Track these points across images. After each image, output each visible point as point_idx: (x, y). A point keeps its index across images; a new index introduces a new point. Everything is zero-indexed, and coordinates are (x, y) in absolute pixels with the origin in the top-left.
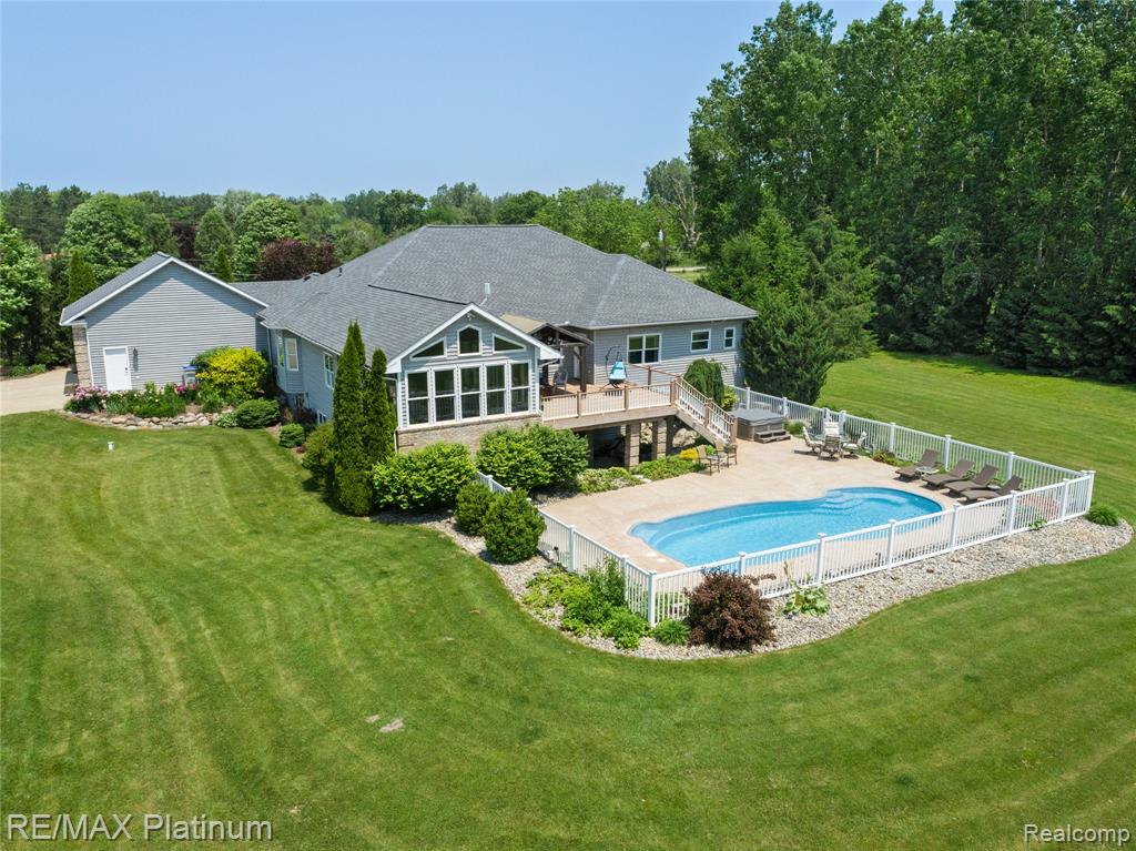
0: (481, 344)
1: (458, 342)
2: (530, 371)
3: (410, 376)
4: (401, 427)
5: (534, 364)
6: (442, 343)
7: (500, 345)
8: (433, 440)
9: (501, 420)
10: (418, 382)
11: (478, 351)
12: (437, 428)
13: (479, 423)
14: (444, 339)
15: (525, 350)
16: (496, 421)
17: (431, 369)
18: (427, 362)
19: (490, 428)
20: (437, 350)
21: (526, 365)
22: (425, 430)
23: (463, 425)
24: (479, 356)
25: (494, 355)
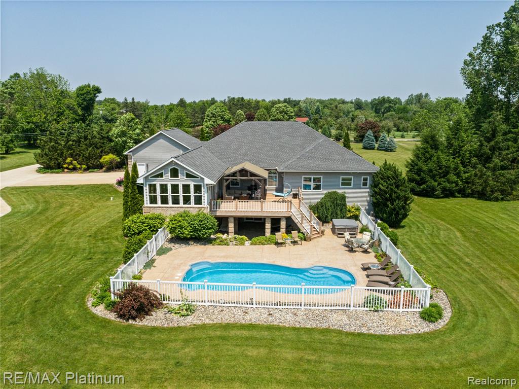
0: (179, 174)
1: (169, 173)
2: (202, 188)
3: (149, 185)
4: (145, 205)
5: (204, 185)
6: (162, 173)
7: (189, 176)
8: (157, 212)
9: (188, 208)
10: (153, 188)
11: (178, 177)
12: (160, 207)
13: (178, 208)
14: (163, 171)
15: (199, 179)
16: (186, 208)
17: (158, 183)
18: (156, 180)
19: (182, 210)
20: (161, 175)
21: (201, 185)
22: (155, 207)
23: (171, 207)
24: (179, 180)
25: (186, 180)
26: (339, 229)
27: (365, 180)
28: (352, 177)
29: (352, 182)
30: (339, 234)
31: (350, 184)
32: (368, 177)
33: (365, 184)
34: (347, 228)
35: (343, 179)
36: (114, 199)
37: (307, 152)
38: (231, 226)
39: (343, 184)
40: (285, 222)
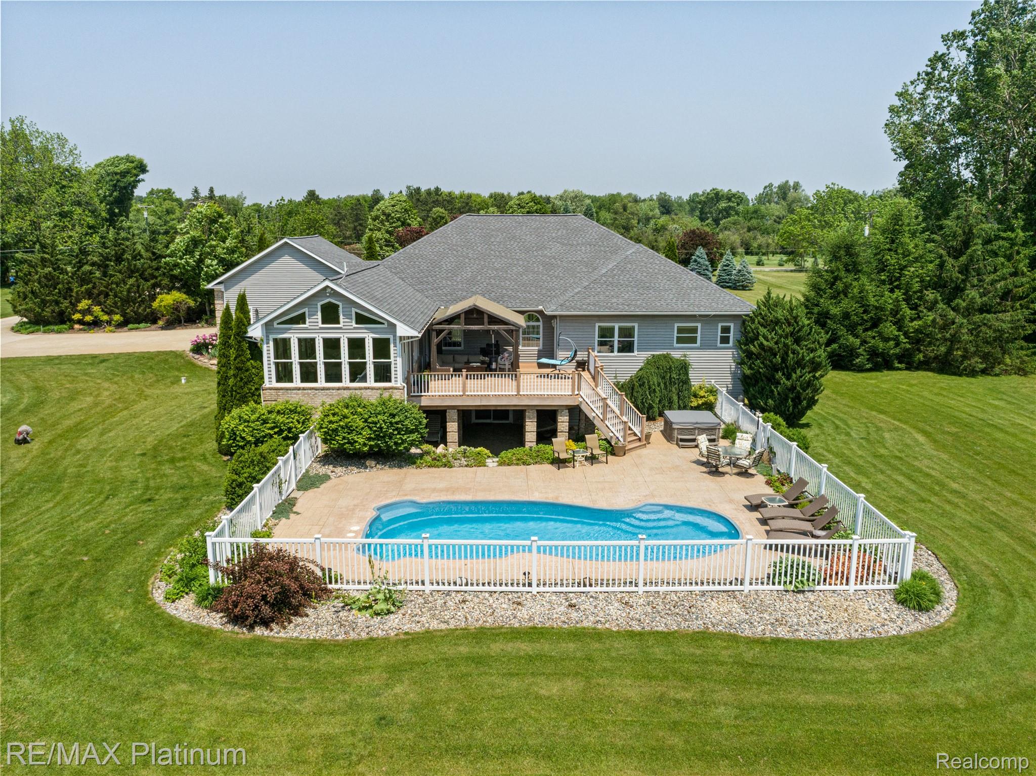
0: (341, 317)
1: (319, 314)
2: (392, 346)
3: (275, 340)
4: (267, 384)
5: (395, 340)
6: (304, 313)
7: (361, 319)
8: (295, 398)
9: (360, 389)
10: (282, 348)
11: (339, 323)
12: (299, 389)
13: (339, 389)
14: (306, 310)
15: (386, 326)
16: (356, 389)
17: (294, 336)
18: (290, 329)
19: (346, 394)
20: (301, 319)
21: (388, 340)
22: (287, 389)
23: (323, 389)
24: (340, 328)
25: (355, 328)
26: (681, 430)
27: (726, 330)
28: (699, 325)
29: (699, 335)
30: (682, 440)
31: (693, 340)
32: (732, 325)
33: (725, 340)
34: (699, 428)
35: (680, 330)
36: (188, 381)
37: (604, 275)
38: (453, 428)
39: (680, 340)
40: (566, 418)
